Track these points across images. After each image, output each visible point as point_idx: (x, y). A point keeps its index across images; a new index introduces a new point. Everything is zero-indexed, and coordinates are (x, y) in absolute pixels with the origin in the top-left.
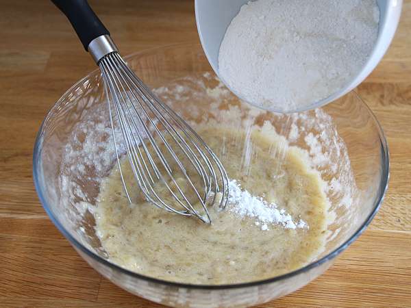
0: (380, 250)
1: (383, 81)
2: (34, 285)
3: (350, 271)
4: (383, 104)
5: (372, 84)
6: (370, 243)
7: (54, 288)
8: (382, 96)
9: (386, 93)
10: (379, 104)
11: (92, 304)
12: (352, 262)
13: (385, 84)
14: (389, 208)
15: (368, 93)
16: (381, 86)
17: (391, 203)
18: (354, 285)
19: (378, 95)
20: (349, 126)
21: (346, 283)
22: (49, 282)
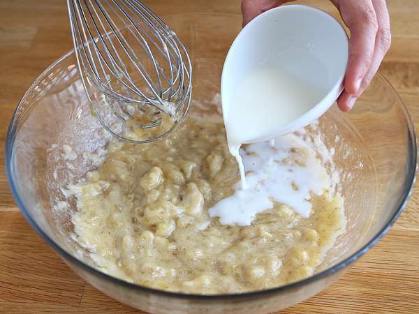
0: (404, 251)
1: (406, 60)
2: (10, 287)
3: (369, 275)
4: (407, 86)
5: (395, 64)
6: (392, 244)
7: (33, 291)
8: (406, 77)
9: (410, 73)
10: (403, 86)
11: (75, 309)
12: (370, 265)
13: (409, 63)
14: (414, 204)
15: (390, 73)
16: (405, 66)
17: (416, 198)
18: (374, 291)
19: (401, 75)
20: (368, 110)
21: (363, 289)
22: (27, 283)
